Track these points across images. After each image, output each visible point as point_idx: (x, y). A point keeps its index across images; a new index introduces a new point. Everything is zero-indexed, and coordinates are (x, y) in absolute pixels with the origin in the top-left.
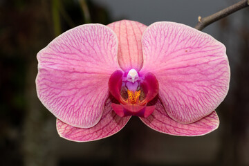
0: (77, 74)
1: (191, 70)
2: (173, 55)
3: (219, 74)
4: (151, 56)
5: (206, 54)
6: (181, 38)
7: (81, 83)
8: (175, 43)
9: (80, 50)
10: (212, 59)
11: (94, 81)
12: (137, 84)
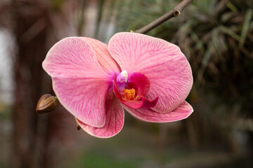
0: (80, 81)
1: (161, 68)
2: (142, 58)
3: (182, 68)
4: (124, 60)
5: (167, 55)
6: (142, 44)
7: (85, 88)
8: (138, 49)
9: (71, 61)
10: (174, 57)
11: (94, 85)
12: (124, 85)
